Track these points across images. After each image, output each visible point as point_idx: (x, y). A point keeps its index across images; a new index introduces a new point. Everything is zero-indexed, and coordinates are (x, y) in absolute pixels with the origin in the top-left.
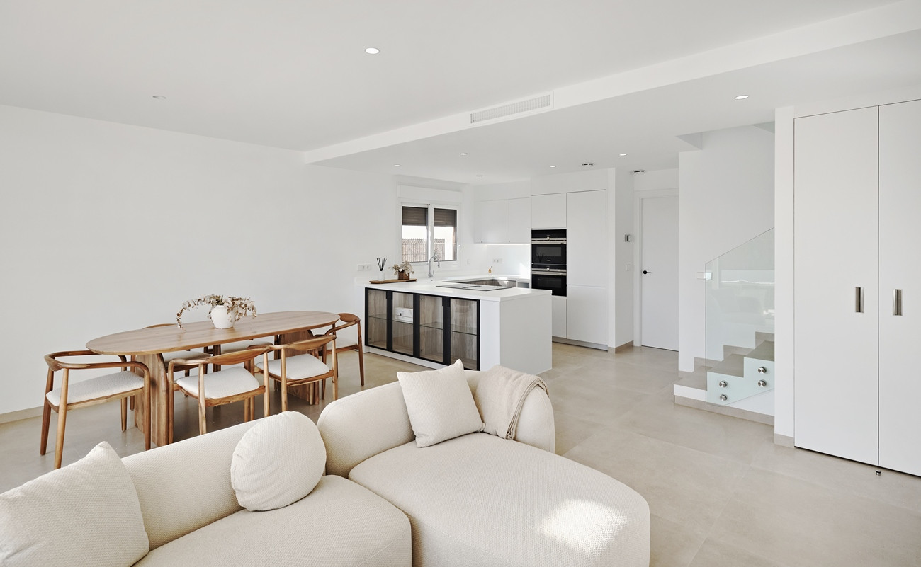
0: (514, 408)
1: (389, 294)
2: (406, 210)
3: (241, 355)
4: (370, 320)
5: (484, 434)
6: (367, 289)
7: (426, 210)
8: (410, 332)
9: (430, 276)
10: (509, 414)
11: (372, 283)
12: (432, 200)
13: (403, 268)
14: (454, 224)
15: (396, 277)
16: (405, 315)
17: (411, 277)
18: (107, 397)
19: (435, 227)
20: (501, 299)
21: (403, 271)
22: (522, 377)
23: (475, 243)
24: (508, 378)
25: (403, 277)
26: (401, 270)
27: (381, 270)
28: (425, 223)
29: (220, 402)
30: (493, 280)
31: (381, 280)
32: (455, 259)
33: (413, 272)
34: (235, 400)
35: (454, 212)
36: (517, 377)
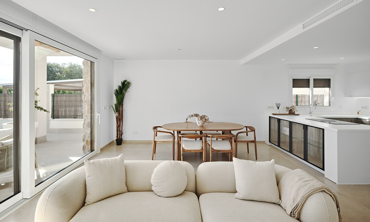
0: (298, 200)
1: (279, 120)
2: (294, 80)
3: (195, 136)
4: (271, 131)
5: (279, 207)
6: (270, 117)
7: (309, 80)
8: (288, 140)
9: (310, 113)
10: (294, 202)
11: (274, 114)
12: (312, 75)
13: (291, 109)
14: (329, 86)
15: (288, 113)
16: (286, 131)
17: (296, 113)
18: (164, 141)
19: (314, 89)
20: (338, 130)
21: (291, 110)
22: (310, 182)
23: (346, 97)
24: (301, 179)
25: (291, 112)
26: (290, 109)
27: (278, 108)
28: (308, 87)
29: (187, 151)
30: (357, 118)
31: (278, 113)
32: (330, 105)
33: (297, 111)
34: (192, 152)
35: (329, 80)
36: (307, 181)
